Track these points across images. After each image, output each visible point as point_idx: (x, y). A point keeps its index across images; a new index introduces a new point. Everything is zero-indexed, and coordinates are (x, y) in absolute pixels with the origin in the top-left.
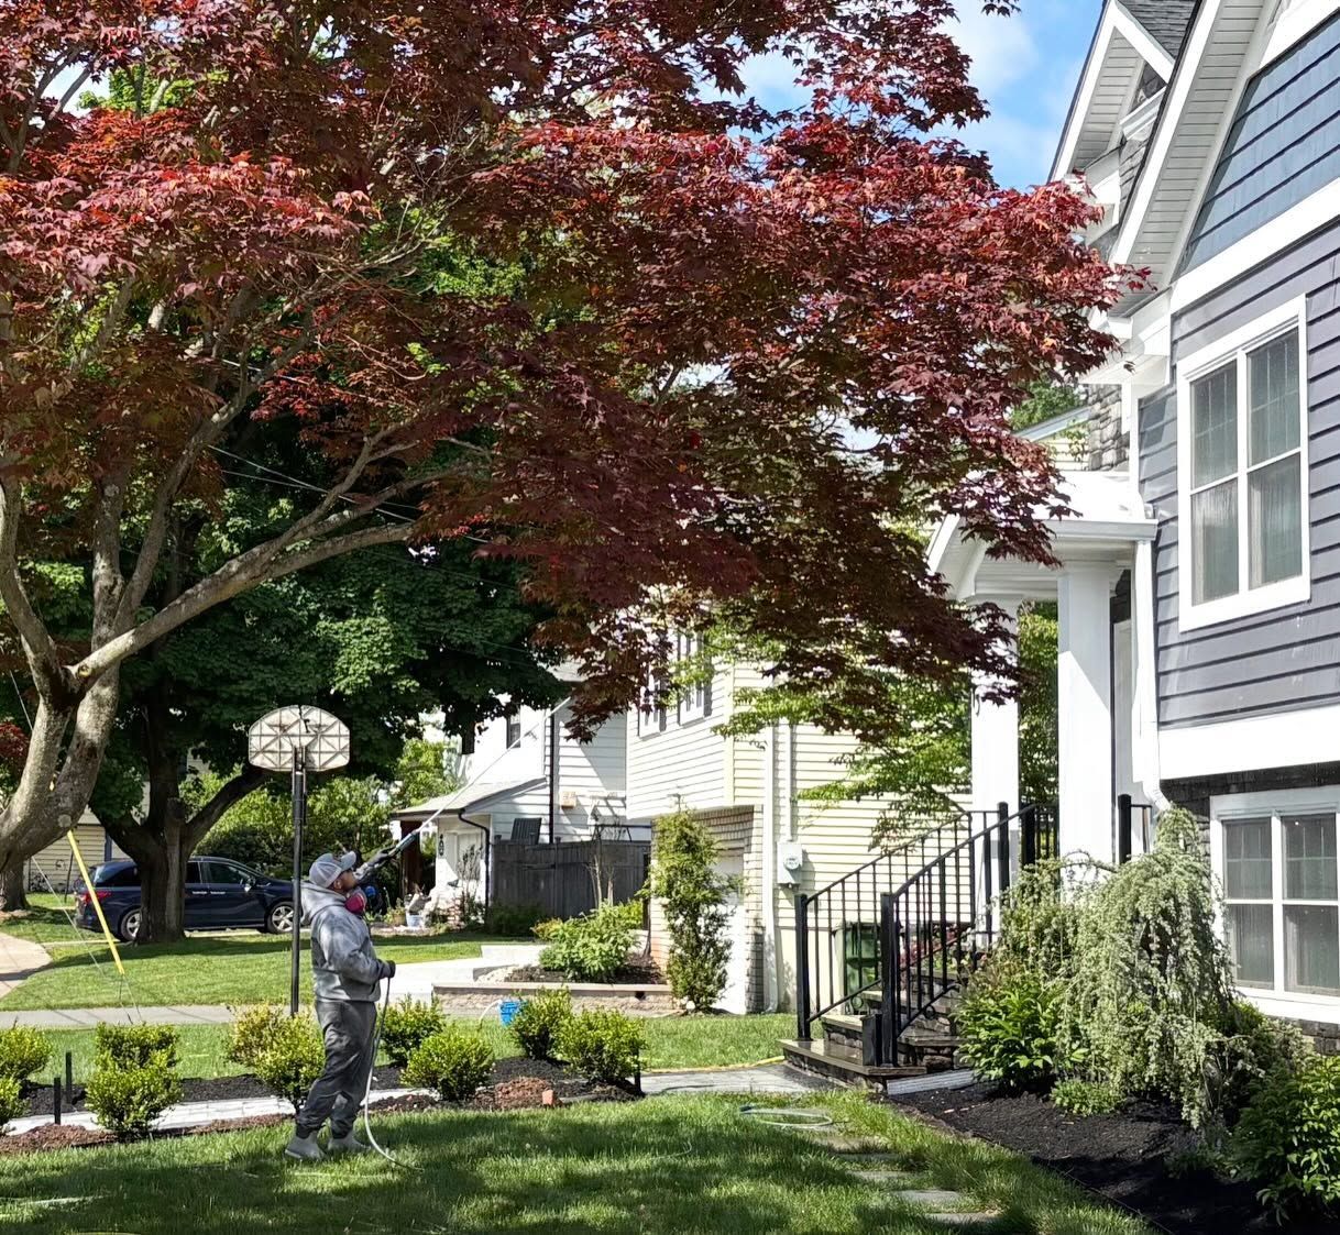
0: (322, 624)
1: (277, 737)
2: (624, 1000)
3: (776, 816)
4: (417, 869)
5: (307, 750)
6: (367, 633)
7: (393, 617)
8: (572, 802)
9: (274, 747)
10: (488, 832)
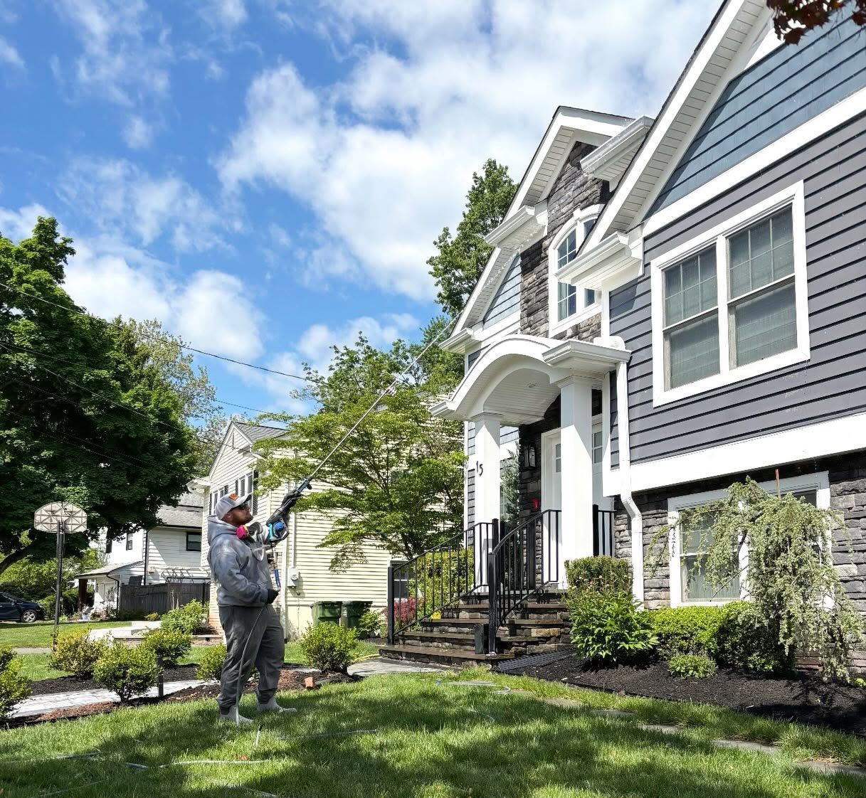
0: (57, 488)
1: (49, 516)
2: (201, 642)
3: (287, 557)
4: (86, 598)
5: (65, 523)
6: (77, 493)
7: (89, 486)
8: (153, 570)
9: (48, 521)
10: (118, 582)
